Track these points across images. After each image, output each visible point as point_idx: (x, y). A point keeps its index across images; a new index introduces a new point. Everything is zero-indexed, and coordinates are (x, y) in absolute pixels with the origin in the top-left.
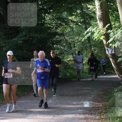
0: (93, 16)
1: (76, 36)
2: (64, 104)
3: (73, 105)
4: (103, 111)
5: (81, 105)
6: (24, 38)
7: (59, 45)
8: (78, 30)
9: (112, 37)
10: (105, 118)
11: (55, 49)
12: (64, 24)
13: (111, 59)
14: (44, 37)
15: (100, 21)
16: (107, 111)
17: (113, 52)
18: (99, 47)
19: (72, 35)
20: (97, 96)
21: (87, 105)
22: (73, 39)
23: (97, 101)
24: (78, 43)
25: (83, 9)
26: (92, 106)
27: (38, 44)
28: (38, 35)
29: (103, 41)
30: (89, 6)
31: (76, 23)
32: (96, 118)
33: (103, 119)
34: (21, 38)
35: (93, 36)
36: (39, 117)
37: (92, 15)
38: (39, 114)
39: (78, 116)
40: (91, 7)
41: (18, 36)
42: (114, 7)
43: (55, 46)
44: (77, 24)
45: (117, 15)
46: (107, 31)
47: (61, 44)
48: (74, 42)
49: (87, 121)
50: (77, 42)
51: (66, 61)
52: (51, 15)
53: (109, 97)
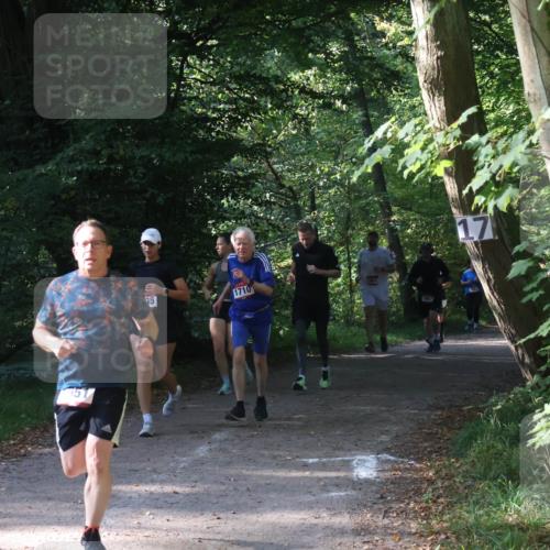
0: (400, 68)
1: (320, 159)
2: (265, 466)
3: (305, 471)
4: (438, 498)
5: (339, 470)
6: (85, 165)
7: (247, 198)
8: (330, 133)
9: (487, 164)
10: (449, 528)
11: (225, 215)
12: (270, 106)
13: (478, 266)
14: (180, 161)
15: (431, 92)
16: (455, 500)
17: (489, 235)
18: (424, 210)
19: (303, 154)
20: (411, 429)
21: (366, 468)
22: (308, 172)
23: (410, 454)
24: (332, 191)
25: (356, 38)
26: (388, 474)
27: (151, 190)
28: (151, 153)
29: (443, 184)
30: (381, 26)
31: (321, 102)
32: (409, 527)
33: (438, 533)
34: (73, 165)
35: (401, 162)
36: (153, 522)
37: (397, 66)
38: (149, 506)
39: (326, 518)
40: (390, 28)
41: (60, 155)
42: (497, 30)
43: (228, 201)
44: (328, 106)
45: (508, 66)
46: (464, 138)
47: (254, 195)
48: (312, 184)
49: (366, 540)
50: (327, 187)
51: (276, 272)
52: (211, 62)
53: (464, 433)
